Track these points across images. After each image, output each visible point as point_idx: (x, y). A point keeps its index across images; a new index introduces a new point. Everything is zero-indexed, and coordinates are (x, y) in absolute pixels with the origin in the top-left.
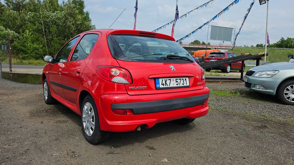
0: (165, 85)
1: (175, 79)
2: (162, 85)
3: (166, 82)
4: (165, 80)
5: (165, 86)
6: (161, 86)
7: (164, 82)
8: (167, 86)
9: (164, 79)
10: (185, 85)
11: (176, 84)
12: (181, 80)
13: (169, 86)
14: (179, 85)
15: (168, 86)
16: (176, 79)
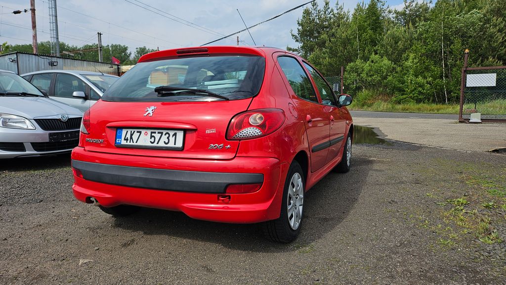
0: (129, 141)
1: (149, 132)
2: (125, 139)
3: (132, 135)
4: (131, 132)
5: (128, 143)
6: (124, 142)
7: (128, 136)
8: (131, 143)
9: (129, 131)
10: (171, 144)
11: (151, 142)
12: (164, 134)
13: (135, 144)
14: (155, 144)
15: (133, 142)
16: (152, 133)
